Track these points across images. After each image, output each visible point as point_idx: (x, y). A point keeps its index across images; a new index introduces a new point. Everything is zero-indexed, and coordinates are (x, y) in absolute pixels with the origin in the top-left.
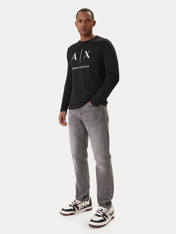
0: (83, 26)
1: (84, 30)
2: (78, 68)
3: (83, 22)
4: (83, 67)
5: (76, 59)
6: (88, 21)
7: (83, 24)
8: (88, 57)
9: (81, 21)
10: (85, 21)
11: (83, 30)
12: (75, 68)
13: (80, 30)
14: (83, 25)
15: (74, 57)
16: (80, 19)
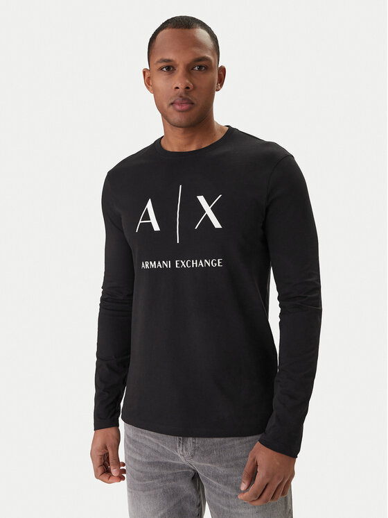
0: (181, 91)
1: (185, 107)
2: (167, 265)
3: (180, 70)
4: (194, 263)
5: (156, 227)
6: (200, 67)
7: (178, 81)
8: (217, 225)
9: (170, 68)
10: (189, 69)
11: (180, 104)
12: (153, 265)
13: (166, 105)
14: (179, 85)
15: (147, 217)
16: (169, 61)
